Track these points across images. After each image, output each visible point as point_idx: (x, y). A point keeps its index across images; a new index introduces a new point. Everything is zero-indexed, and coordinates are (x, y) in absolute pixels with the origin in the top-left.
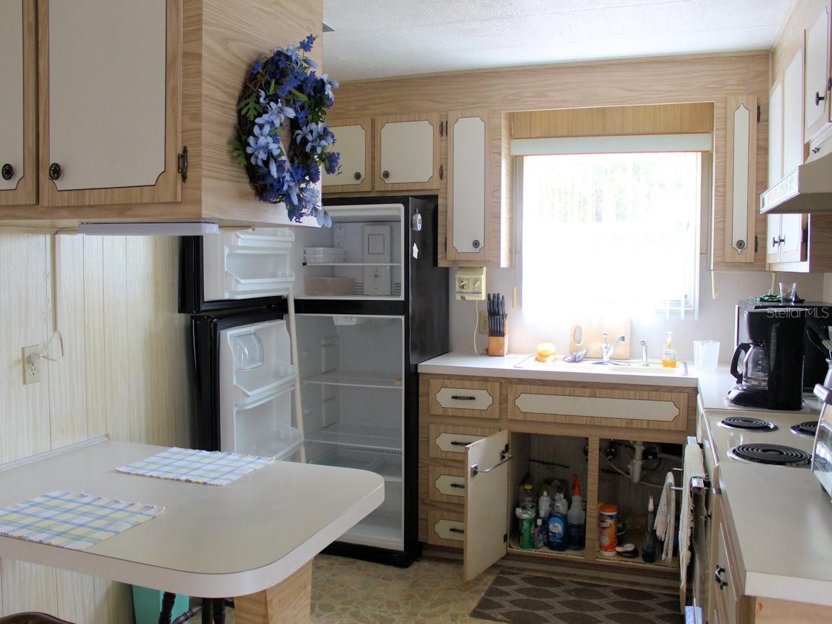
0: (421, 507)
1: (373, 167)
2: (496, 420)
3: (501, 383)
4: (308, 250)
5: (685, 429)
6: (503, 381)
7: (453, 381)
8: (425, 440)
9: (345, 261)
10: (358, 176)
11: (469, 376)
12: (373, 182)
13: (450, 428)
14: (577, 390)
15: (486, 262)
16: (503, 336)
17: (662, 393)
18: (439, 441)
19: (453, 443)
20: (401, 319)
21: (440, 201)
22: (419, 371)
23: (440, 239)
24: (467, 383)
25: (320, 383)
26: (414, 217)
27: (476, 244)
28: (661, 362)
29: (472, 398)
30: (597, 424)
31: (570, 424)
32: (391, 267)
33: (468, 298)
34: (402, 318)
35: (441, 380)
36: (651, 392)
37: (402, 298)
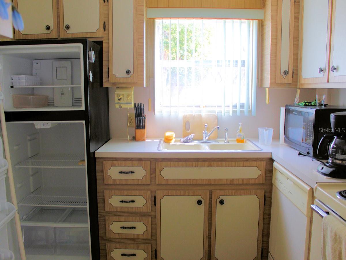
0: (101, 242)
1: (58, 23)
2: (148, 185)
3: (151, 161)
4: (14, 77)
5: (264, 182)
6: (152, 160)
7: (119, 162)
8: (101, 200)
9: (41, 84)
10: (48, 28)
11: (129, 158)
12: (59, 32)
13: (118, 192)
14: (200, 163)
15: (134, 84)
16: (144, 129)
17: (251, 162)
18: (111, 201)
19: (121, 202)
20: (82, 123)
21: (104, 45)
22: (96, 156)
23: (105, 70)
24: (128, 163)
25: (27, 167)
26: (90, 53)
27: (128, 72)
28: (236, 140)
29: (132, 172)
30: (212, 183)
31: (195, 184)
32: (72, 88)
33: (123, 106)
34: (84, 122)
35: (111, 162)
36: (244, 162)
37: (83, 108)
